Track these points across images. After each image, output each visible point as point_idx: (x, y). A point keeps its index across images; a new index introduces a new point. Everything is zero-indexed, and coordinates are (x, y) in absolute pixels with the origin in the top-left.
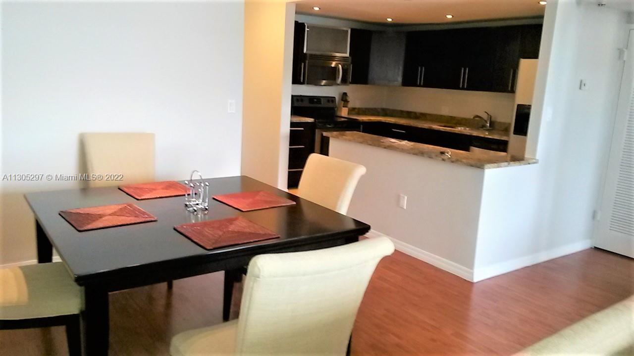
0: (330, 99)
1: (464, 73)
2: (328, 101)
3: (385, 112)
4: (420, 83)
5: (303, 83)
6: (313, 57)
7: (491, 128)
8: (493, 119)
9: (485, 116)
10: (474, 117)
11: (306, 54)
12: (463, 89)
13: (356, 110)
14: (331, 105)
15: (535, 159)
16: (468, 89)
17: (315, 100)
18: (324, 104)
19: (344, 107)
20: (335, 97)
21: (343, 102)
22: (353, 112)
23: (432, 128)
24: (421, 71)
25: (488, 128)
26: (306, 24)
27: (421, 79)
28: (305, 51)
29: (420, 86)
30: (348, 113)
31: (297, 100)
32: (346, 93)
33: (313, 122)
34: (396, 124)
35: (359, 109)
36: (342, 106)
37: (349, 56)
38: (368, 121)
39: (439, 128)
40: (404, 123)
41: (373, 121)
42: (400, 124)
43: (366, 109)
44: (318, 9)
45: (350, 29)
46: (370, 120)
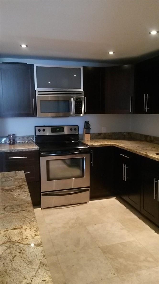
0: (73, 128)
2: (71, 130)
4: (145, 110)
6: (42, 93)
13: (102, 135)
17: (57, 129)
18: (66, 132)
20: (78, 126)
21: (85, 130)
22: (100, 137)
24: (146, 97)
26: (34, 65)
27: (146, 108)
28: (36, 88)
29: (145, 113)
30: (91, 139)
31: (39, 130)
32: (88, 122)
33: (38, 150)
34: (122, 149)
35: (105, 134)
36: (85, 133)
37: (83, 90)
38: (99, 146)
39: (154, 158)
40: (127, 149)
41: (104, 146)
42: (125, 149)
43: (112, 133)
44: (26, 46)
45: (82, 67)
46: (101, 145)
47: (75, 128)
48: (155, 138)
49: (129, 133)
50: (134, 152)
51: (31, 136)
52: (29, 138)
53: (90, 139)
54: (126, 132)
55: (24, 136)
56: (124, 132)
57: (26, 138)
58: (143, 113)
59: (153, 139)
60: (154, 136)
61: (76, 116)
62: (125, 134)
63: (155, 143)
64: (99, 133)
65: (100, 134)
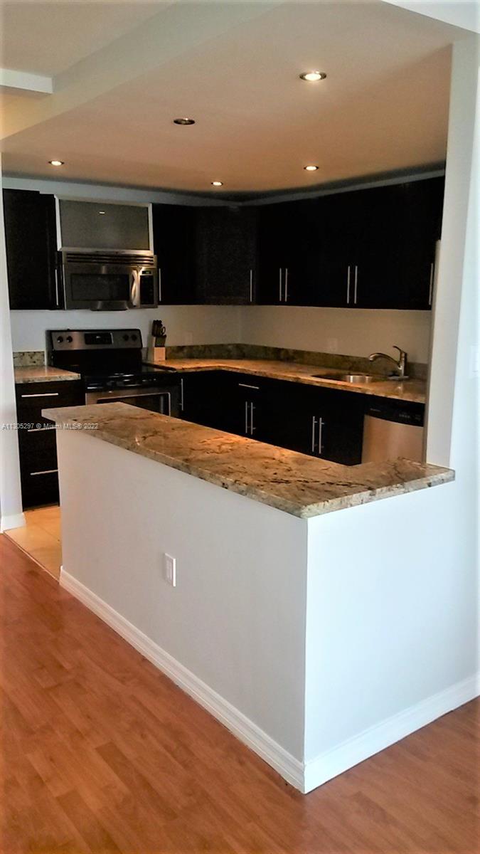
0: (129, 334)
1: (353, 275)
2: (126, 338)
3: (242, 352)
4: (283, 297)
5: (61, 307)
6: (74, 257)
7: (407, 377)
8: (409, 360)
9: (395, 355)
10: (375, 358)
11: (60, 253)
12: (352, 306)
13: (185, 351)
14: (131, 344)
15: (448, 470)
16: (359, 305)
17: (97, 337)
18: (116, 343)
19: (156, 346)
20: (139, 330)
21: (155, 338)
22: (181, 354)
23: (299, 381)
24: (283, 275)
25: (402, 376)
26: (55, 197)
27: (284, 292)
28: (59, 247)
29: (283, 303)
30: (166, 359)
31: (61, 339)
32: (160, 322)
33: (78, 380)
34: (244, 374)
35: (191, 347)
36: (154, 345)
37: (155, 254)
38: (194, 370)
39: (312, 381)
40: (256, 372)
41: (204, 370)
42: (250, 373)
43: (205, 346)
44: (60, 164)
45: (151, 205)
46: (199, 368)
47: (134, 334)
48: (296, 352)
49: (238, 346)
50: (270, 377)
51: (39, 352)
52: (35, 358)
53: (164, 359)
54: (233, 345)
55: (24, 353)
56: (229, 345)
57: (28, 358)
58: (277, 303)
59: (291, 354)
60: (294, 350)
61: (141, 308)
62: (230, 347)
63: (297, 363)
64: (179, 347)
65: (181, 348)
